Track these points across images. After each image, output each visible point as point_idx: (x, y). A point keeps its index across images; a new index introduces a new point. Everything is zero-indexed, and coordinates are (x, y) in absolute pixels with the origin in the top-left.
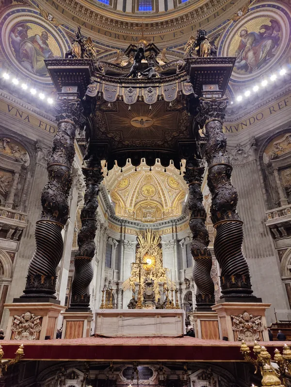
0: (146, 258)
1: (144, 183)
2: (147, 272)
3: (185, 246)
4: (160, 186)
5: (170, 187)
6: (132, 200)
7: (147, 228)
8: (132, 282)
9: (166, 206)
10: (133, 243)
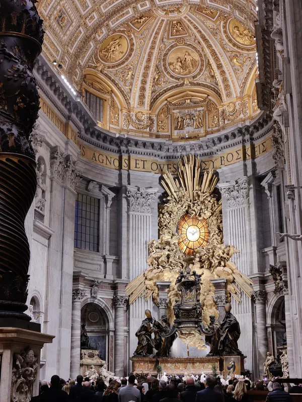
0: (186, 226)
1: (169, 43)
2: (187, 257)
3: (275, 190)
4: (209, 46)
5: (234, 45)
6: (143, 89)
7: (184, 153)
8: (151, 283)
9: (229, 95)
10: (150, 191)
